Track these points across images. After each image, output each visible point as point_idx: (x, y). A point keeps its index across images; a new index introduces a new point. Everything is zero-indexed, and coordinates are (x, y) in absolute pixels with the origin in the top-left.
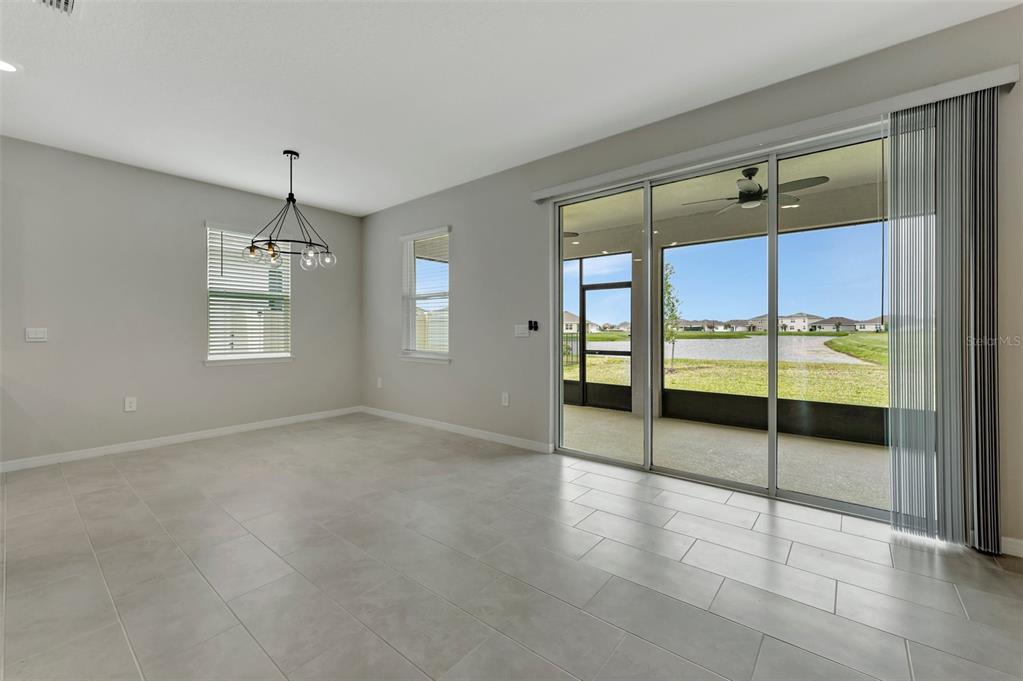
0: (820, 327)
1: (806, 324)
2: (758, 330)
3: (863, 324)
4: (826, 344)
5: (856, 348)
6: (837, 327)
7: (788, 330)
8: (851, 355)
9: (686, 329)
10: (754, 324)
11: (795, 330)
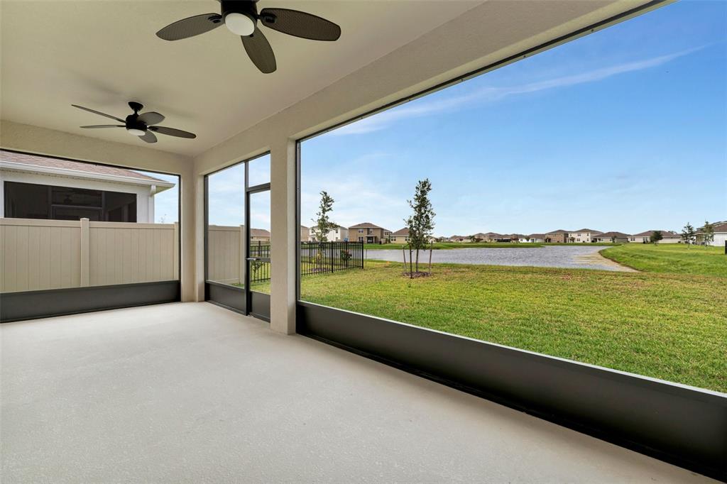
0: (600, 240)
1: (589, 237)
2: (552, 242)
3: (634, 237)
4: (600, 252)
5: (620, 255)
6: (613, 240)
7: (576, 241)
8: (615, 261)
9: (499, 241)
10: (550, 237)
11: (581, 242)
